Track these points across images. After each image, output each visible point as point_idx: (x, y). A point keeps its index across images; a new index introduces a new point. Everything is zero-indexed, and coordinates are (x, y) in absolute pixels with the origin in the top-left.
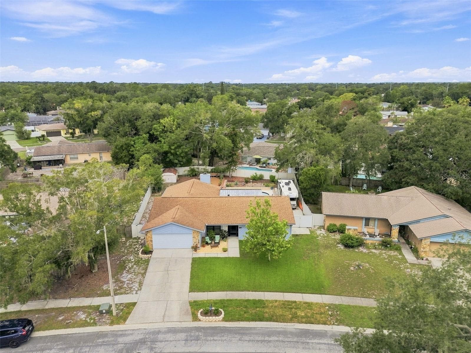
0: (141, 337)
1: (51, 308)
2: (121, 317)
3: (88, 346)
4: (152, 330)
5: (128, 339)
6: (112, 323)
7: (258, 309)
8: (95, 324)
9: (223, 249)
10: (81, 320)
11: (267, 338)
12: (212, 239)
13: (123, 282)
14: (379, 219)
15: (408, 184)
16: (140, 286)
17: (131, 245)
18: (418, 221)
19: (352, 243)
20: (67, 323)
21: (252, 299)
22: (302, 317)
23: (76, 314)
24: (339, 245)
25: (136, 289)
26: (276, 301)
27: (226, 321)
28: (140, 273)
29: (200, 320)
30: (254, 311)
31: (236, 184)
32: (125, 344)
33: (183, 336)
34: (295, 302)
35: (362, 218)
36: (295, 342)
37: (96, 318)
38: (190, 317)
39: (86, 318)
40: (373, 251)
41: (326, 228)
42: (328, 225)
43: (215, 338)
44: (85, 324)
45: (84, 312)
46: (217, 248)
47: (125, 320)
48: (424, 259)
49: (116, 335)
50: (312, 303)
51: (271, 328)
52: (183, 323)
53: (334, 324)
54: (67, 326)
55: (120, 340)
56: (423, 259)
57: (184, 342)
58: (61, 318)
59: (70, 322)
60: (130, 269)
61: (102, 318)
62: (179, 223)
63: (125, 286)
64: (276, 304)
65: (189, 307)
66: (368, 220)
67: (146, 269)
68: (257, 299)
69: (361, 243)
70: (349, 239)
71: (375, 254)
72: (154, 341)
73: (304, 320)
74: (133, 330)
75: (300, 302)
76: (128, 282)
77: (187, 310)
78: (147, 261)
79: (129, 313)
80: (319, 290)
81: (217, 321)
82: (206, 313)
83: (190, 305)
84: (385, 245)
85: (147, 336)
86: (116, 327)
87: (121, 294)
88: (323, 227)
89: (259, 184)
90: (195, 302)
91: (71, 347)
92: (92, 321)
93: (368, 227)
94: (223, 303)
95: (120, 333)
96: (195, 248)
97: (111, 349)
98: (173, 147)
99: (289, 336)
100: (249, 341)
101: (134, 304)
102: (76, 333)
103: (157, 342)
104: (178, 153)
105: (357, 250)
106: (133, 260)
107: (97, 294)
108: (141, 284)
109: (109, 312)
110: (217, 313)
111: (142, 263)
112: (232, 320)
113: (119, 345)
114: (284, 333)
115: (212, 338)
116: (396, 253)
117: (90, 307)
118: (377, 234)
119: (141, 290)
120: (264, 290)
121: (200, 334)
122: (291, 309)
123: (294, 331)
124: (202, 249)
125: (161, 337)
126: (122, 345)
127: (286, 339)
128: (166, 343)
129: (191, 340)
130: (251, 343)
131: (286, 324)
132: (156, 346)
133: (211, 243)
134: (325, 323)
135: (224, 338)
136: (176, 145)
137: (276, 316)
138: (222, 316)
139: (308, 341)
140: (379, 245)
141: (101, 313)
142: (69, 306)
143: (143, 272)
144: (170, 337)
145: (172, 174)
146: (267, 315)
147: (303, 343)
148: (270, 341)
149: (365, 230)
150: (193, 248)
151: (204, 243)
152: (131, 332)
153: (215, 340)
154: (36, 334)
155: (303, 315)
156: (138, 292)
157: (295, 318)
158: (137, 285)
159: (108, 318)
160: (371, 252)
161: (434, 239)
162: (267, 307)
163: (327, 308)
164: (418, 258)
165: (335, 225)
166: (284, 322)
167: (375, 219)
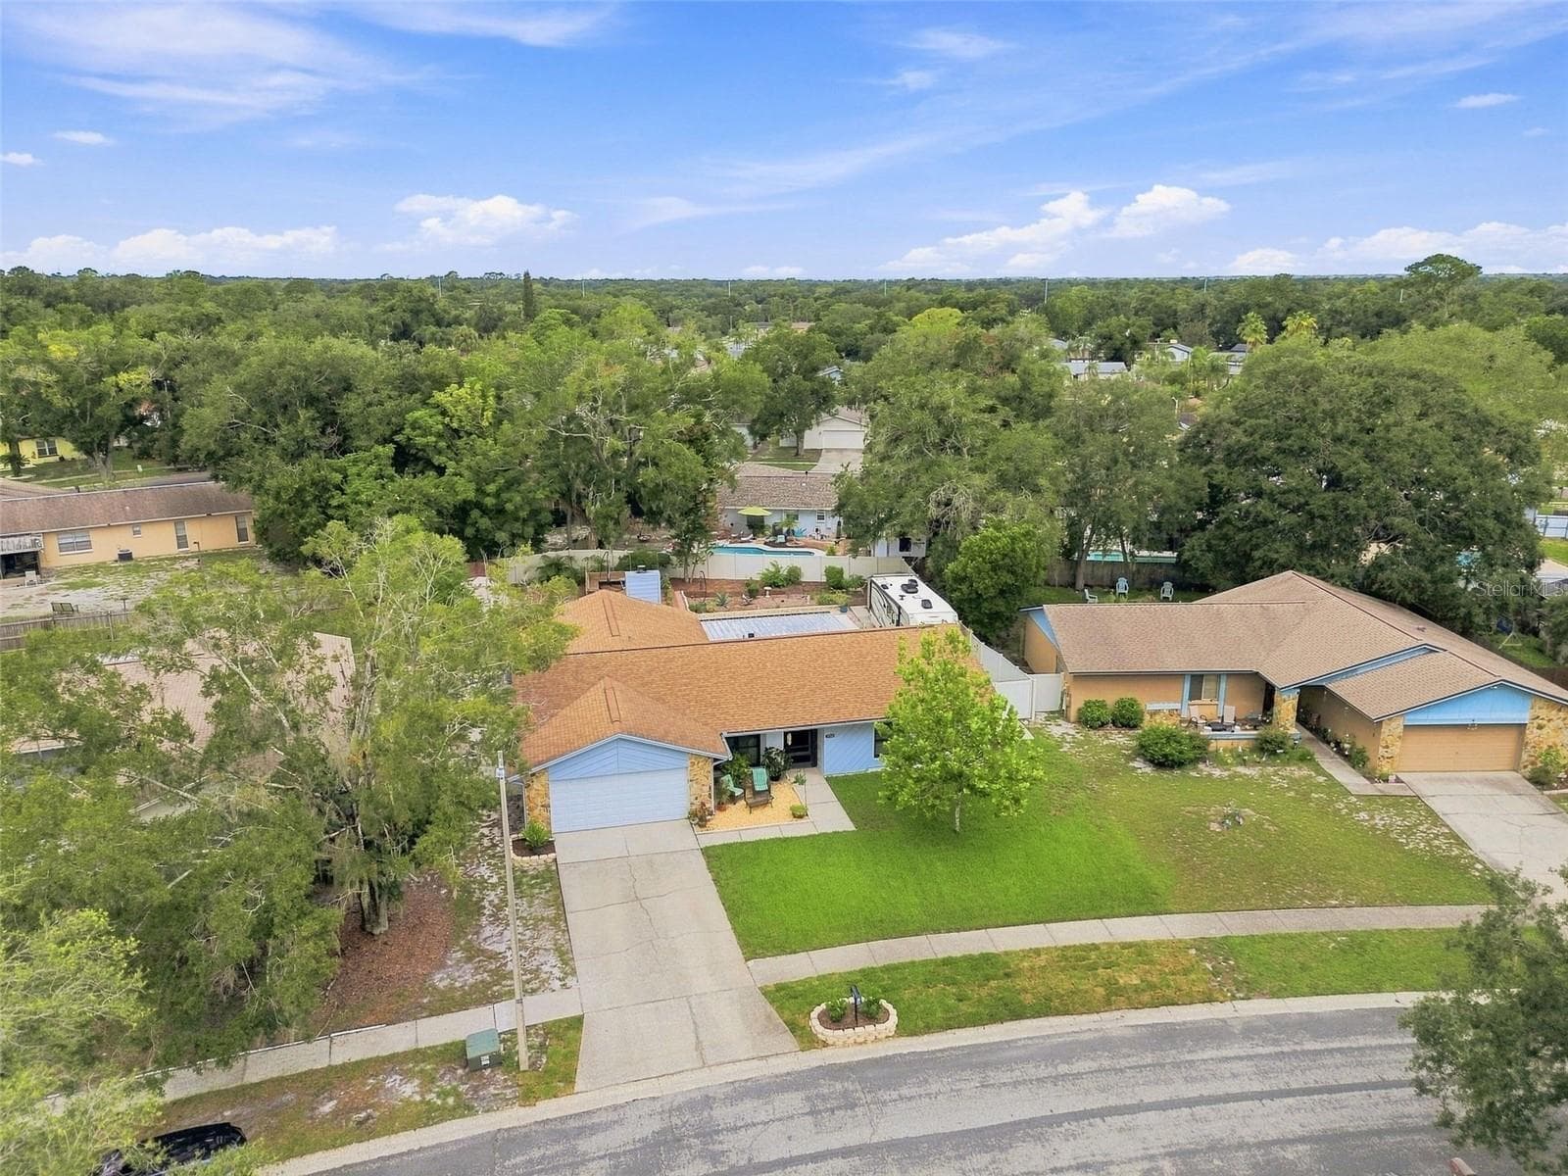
0: (655, 1124)
1: (272, 1080)
2: (552, 1073)
4: (681, 1099)
5: (618, 1139)
6: (528, 1097)
7: (993, 983)
8: (464, 1109)
9: (791, 809)
10: (407, 1102)
11: (1063, 1068)
12: (743, 780)
13: (496, 956)
14: (1231, 675)
15: (1271, 567)
16: (565, 963)
19: (1181, 752)
20: (360, 1123)
21: (959, 955)
22: (1137, 990)
23: (378, 1088)
24: (1136, 764)
25: (557, 973)
26: (1037, 952)
27: (913, 1034)
28: (543, 919)
29: (825, 1044)
30: (984, 992)
31: (722, 604)
32: (611, 1156)
33: (794, 1101)
34: (1095, 947)
35: (1181, 676)
36: (1154, 1066)
37: (462, 1088)
38: (789, 1041)
39: (422, 1094)
40: (1241, 770)
41: (1073, 714)
42: (1081, 705)
43: (905, 1091)
44: (429, 1116)
45: (407, 1075)
46: (768, 810)
47: (569, 1079)
48: (1392, 778)
50: (1145, 944)
51: (1060, 1035)
52: (772, 1061)
53: (1234, 998)
54: (366, 1131)
55: (588, 1146)
56: (1387, 781)
57: (809, 1119)
58: (328, 1108)
59: (369, 1117)
60: (499, 909)
61: (485, 1086)
62: (642, 735)
63: (512, 967)
64: (1042, 961)
65: (771, 1009)
66: (1197, 680)
67: (559, 904)
68: (976, 953)
69: (1200, 752)
70: (1168, 742)
71: (1249, 779)
72: (707, 1135)
73: (1146, 997)
74: (615, 1108)
75: (1110, 945)
77: (769, 1017)
78: (551, 878)
79: (573, 1056)
80: (1145, 903)
81: (880, 1040)
82: (835, 1019)
83: (772, 1002)
84: (1268, 748)
85: (675, 1121)
86: (547, 1109)
87: (511, 995)
88: (1061, 714)
89: (794, 599)
90: (780, 988)
92: (451, 1101)
93: (1197, 702)
95: (573, 1124)
96: (699, 818)
98: (490, 488)
99: (1124, 1051)
100: (1016, 1084)
101: (577, 1023)
102: (409, 1153)
103: (717, 1132)
104: (509, 507)
105: (1194, 774)
106: (494, 880)
107: (423, 1007)
108: (565, 955)
109: (501, 1060)
110: (870, 1014)
111: (532, 887)
112: (928, 1029)
113: (593, 1165)
114: (1104, 1044)
115: (895, 1095)
116: (1305, 771)
117: (418, 1055)
118: (1229, 720)
119: (574, 972)
120: (982, 922)
121: (850, 1086)
122: (1093, 968)
123: (1129, 1033)
124: (719, 815)
125: (722, 1114)
126: (606, 1162)
127: (1123, 1063)
128: (752, 1131)
129: (832, 1111)
130: (1023, 1091)
131: (1095, 1017)
132: (725, 1147)
133: (744, 796)
134: (1209, 999)
135: (934, 1088)
136: (500, 481)
137: (1060, 997)
138: (893, 1019)
139: (1188, 1057)
140: (1252, 751)
141: (473, 1067)
142: (338, 1061)
143: (551, 912)
144: (748, 1108)
146: (1028, 999)
147: (1177, 1065)
148: (1078, 1075)
149: (1195, 711)
150: (692, 815)
153: (910, 1099)
155: (1136, 981)
156: (569, 982)
157: (1114, 997)
158: (553, 959)
159: (505, 1080)
160: (1236, 775)
162: (1019, 971)
163: (1193, 951)
164: (1371, 779)
165: (1102, 705)
166: (1090, 1012)
167: (1218, 676)
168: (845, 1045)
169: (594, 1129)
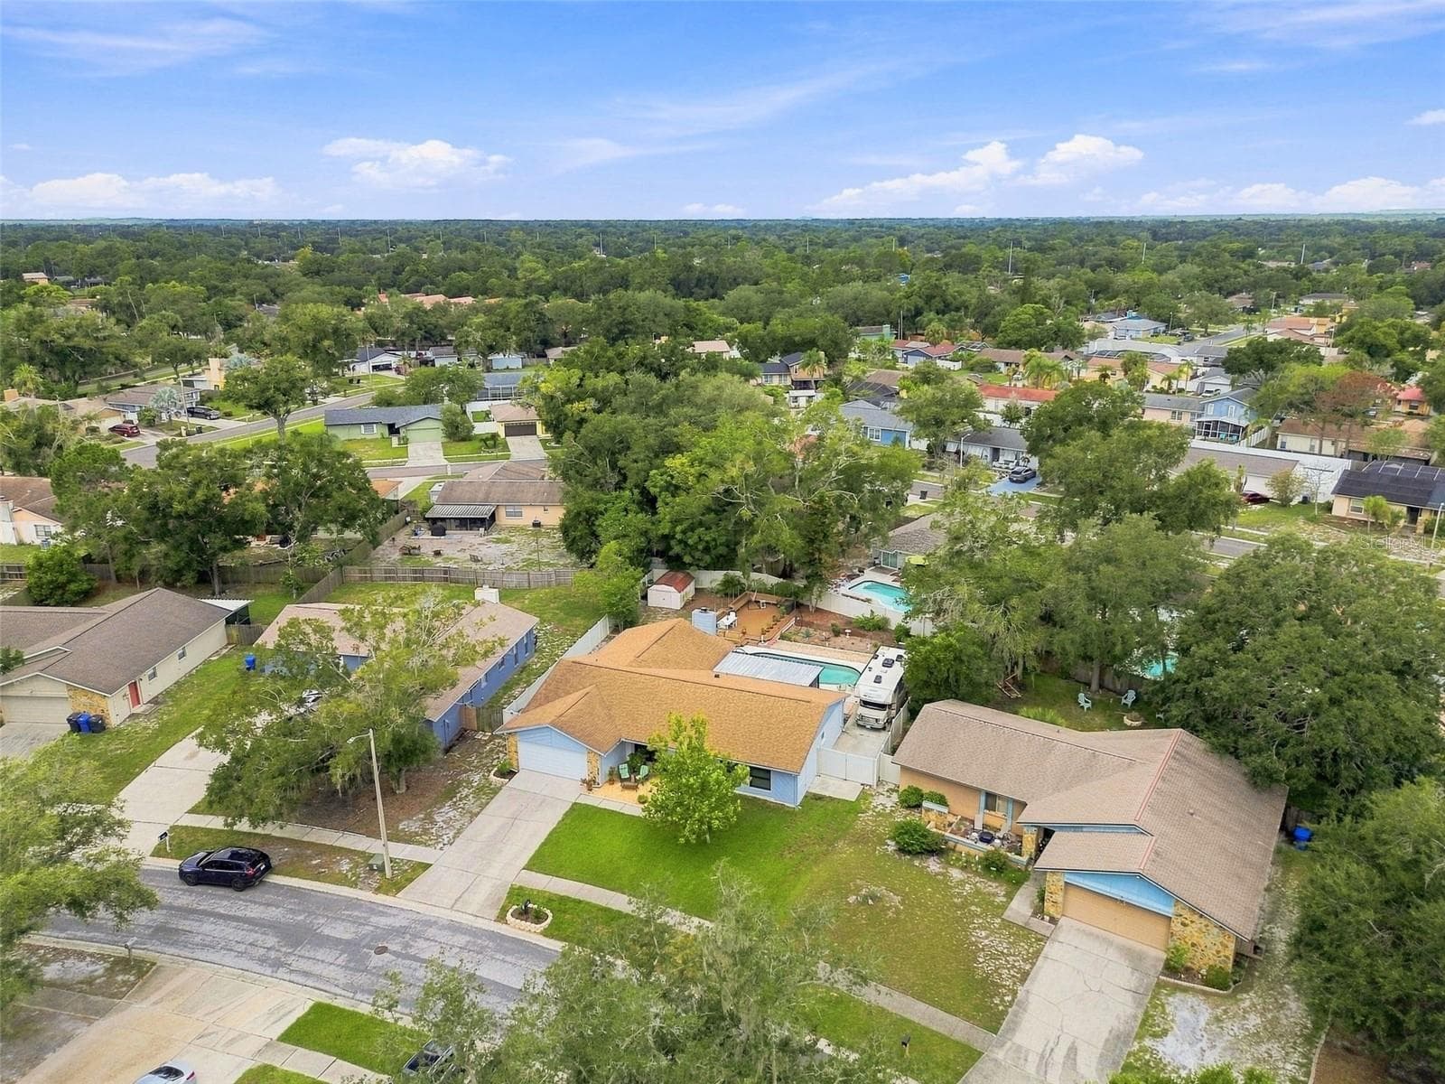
0: (405, 923)
1: (311, 842)
2: (395, 884)
3: (324, 916)
4: (426, 918)
5: (383, 921)
6: (377, 890)
8: (355, 884)
9: (640, 797)
10: (340, 872)
12: (634, 770)
13: (433, 822)
14: (1015, 801)
16: (454, 838)
17: (492, 750)
18: (1077, 827)
20: (319, 872)
23: (338, 862)
24: (891, 842)
25: (446, 841)
27: (545, 935)
28: (471, 812)
29: (505, 923)
31: (806, 636)
32: (377, 928)
33: (463, 940)
35: (978, 790)
37: (362, 875)
38: (496, 913)
39: (348, 871)
40: (954, 872)
41: (899, 793)
42: (906, 787)
43: (508, 958)
44: (342, 880)
45: (350, 861)
46: (632, 793)
47: (399, 890)
48: (1047, 918)
49: (373, 909)
52: (478, 919)
54: (317, 878)
55: (374, 919)
58: (314, 862)
59: (324, 872)
60: (461, 800)
61: (369, 878)
62: (564, 727)
63: (433, 831)
65: (506, 896)
66: (991, 799)
67: (483, 807)
69: (932, 849)
71: (949, 880)
72: (415, 936)
74: (401, 910)
76: (442, 824)
77: (499, 899)
78: (496, 791)
79: (411, 880)
81: (530, 932)
82: (524, 914)
83: (509, 894)
84: (990, 864)
85: (413, 925)
86: (381, 898)
87: (420, 843)
89: (864, 644)
90: (521, 888)
91: (304, 912)
92: (354, 878)
93: (993, 813)
94: (562, 904)
95: (381, 909)
96: (590, 784)
97: (353, 930)
98: (679, 528)
101: (427, 866)
102: (321, 892)
103: (421, 937)
104: (690, 542)
105: (915, 862)
106: (475, 784)
108: (459, 833)
109: (381, 869)
110: (539, 918)
111: (485, 793)
112: (556, 937)
113: (367, 927)
115: (502, 957)
116: (1001, 890)
117: (361, 853)
119: (452, 843)
121: (491, 944)
124: (604, 787)
125: (431, 932)
126: (372, 928)
128: (433, 943)
129: (470, 951)
132: (415, 944)
133: (629, 779)
136: (685, 525)
138: (546, 924)
140: (980, 861)
141: (371, 868)
142: (336, 844)
143: (476, 810)
144: (444, 936)
145: (672, 589)
149: (984, 819)
150: (584, 781)
151: (614, 776)
152: (394, 912)
153: (504, 962)
154: (274, 879)
156: (446, 848)
158: (452, 833)
159: (376, 879)
160: (945, 874)
161: (1072, 877)
164: (1033, 914)
165: (917, 792)
167: (1007, 799)
168: (514, 927)
169: (382, 914)
